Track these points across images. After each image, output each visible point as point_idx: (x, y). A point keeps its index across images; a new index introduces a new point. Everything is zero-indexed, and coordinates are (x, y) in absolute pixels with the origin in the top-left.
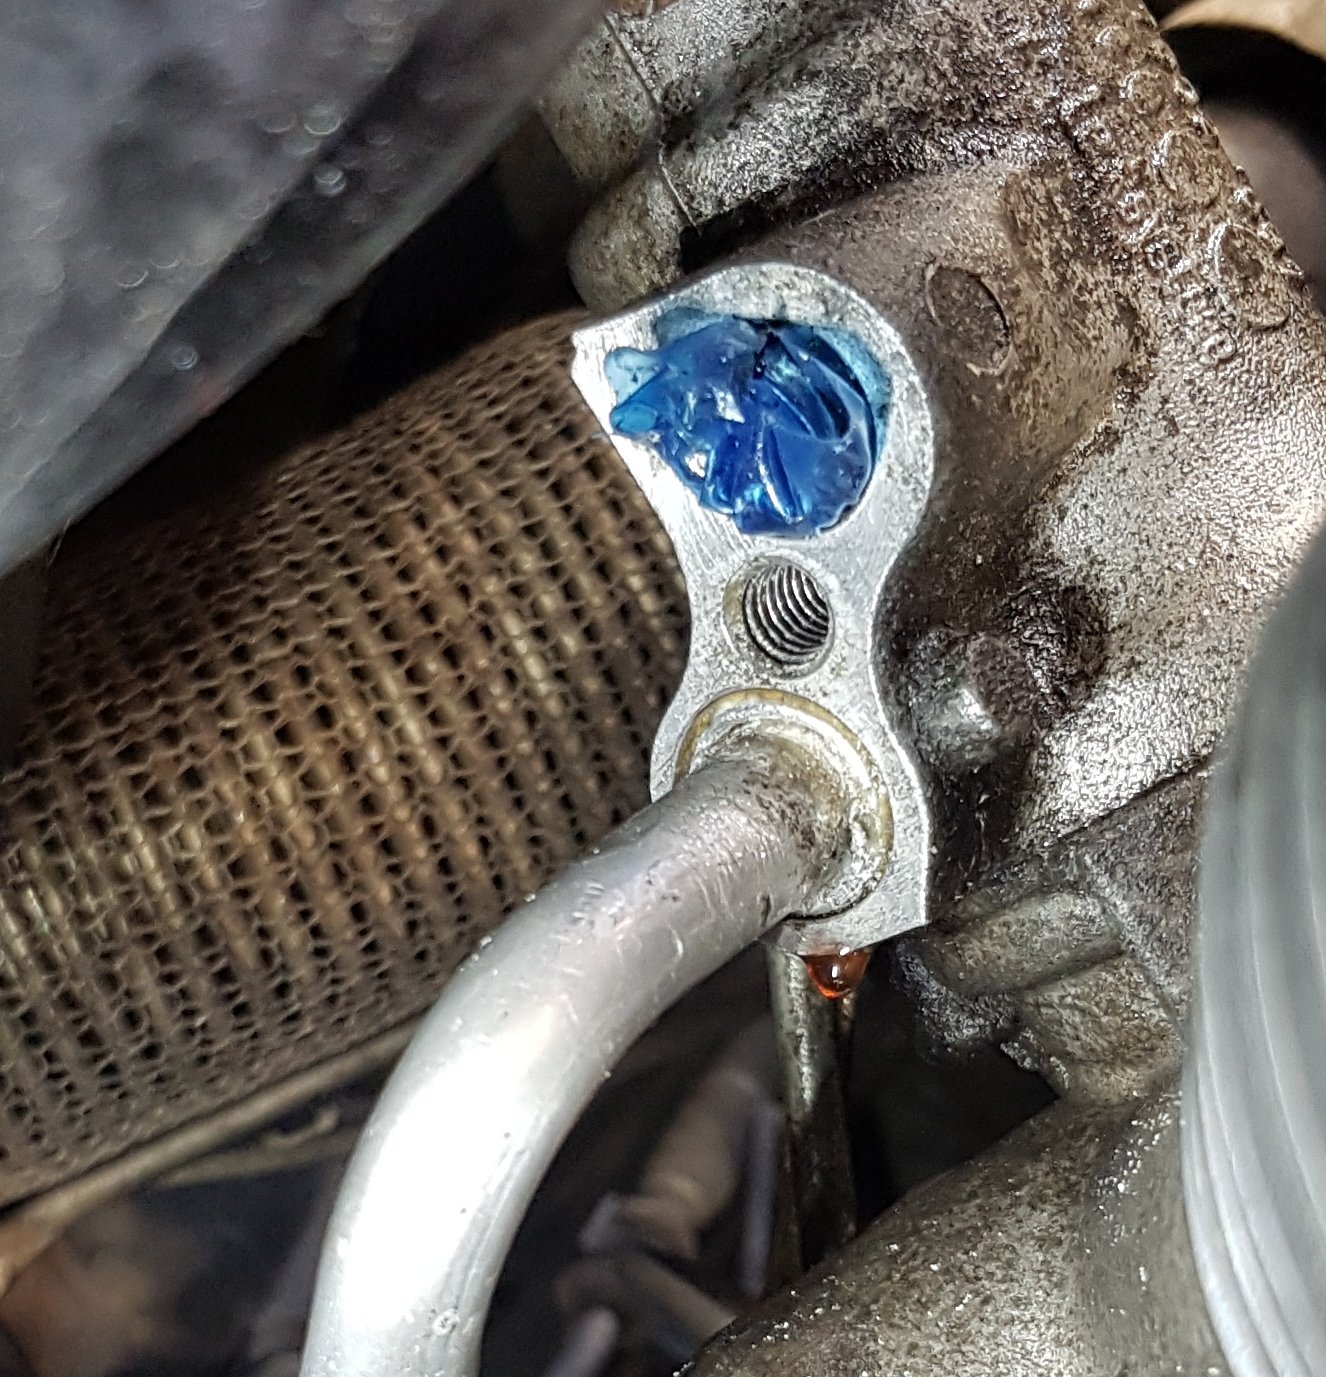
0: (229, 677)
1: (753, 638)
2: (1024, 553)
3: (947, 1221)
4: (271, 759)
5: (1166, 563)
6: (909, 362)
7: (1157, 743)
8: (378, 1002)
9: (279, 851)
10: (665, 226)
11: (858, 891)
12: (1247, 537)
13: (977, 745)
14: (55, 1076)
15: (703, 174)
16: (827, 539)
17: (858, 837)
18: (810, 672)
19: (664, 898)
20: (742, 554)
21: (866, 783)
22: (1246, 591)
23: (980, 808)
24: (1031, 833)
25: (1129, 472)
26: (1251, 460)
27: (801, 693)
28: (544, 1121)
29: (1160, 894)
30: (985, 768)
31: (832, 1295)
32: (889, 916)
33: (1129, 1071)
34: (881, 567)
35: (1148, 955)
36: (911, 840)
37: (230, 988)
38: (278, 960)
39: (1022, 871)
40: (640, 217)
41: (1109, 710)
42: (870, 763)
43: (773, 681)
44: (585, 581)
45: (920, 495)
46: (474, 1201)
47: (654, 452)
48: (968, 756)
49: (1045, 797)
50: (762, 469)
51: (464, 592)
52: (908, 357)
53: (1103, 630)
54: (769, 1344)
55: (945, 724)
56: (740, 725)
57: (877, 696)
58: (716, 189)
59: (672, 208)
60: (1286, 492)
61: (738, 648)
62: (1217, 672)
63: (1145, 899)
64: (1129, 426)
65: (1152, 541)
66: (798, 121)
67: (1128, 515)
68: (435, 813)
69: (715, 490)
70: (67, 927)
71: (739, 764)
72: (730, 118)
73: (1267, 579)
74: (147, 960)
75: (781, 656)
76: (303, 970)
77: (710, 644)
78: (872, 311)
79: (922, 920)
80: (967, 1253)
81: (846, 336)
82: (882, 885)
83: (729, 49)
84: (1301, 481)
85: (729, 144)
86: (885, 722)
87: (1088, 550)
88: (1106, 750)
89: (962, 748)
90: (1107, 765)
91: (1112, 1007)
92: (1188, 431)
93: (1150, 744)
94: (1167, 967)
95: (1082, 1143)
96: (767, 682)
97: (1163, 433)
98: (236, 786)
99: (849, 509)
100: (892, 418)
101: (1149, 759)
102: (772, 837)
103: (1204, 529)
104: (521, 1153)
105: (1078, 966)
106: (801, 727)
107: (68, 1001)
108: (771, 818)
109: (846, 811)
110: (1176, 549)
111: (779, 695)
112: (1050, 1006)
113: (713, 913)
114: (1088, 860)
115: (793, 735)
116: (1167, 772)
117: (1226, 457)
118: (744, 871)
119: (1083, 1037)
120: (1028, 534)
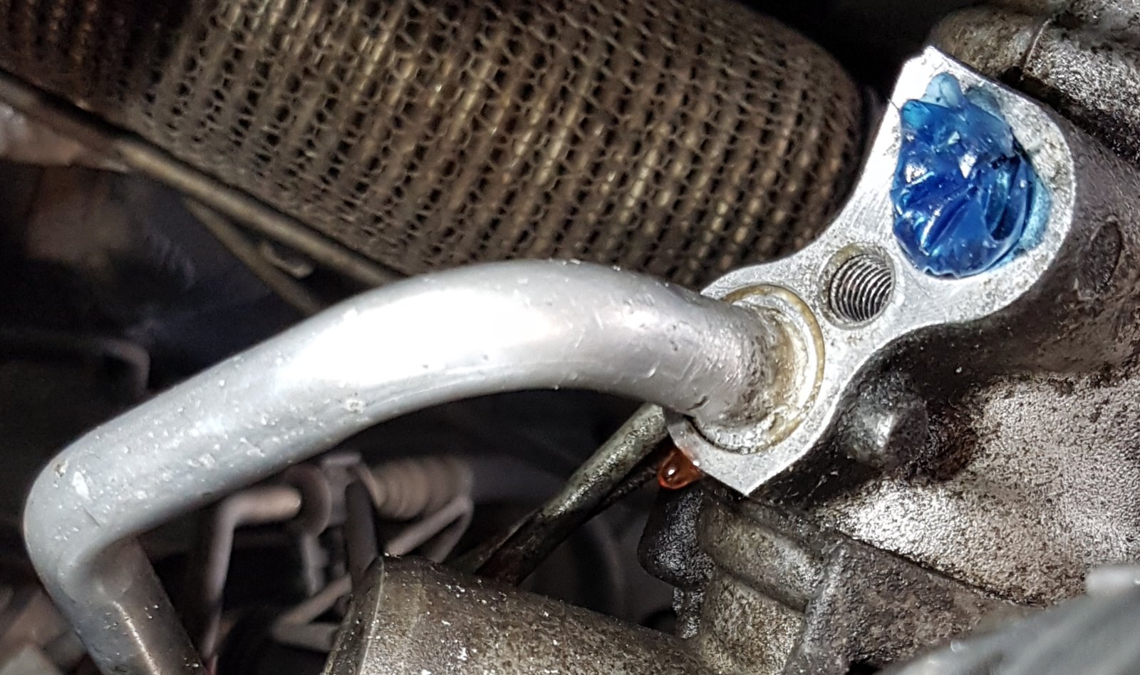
0: (509, 21)
1: (832, 281)
2: (975, 392)
3: (582, 630)
4: (483, 81)
5: (1022, 470)
6: (1059, 245)
7: (926, 540)
8: (394, 246)
9: (436, 123)
10: (1009, 55)
11: (736, 446)
12: (1066, 501)
13: (866, 446)
14: (219, 95)
15: (1055, 54)
16: (922, 277)
17: (766, 424)
18: (839, 326)
19: (672, 343)
20: (878, 237)
21: (800, 404)
22: (1039, 523)
23: (828, 475)
24: (827, 514)
25: (1056, 413)
26: (1105, 471)
27: (823, 330)
28: (507, 373)
29: (852, 603)
30: (854, 461)
31: (497, 602)
32: (735, 473)
33: (730, 660)
34: (928, 319)
35: (815, 622)
36: (787, 452)
37: (341, 157)
38: (377, 171)
39: (802, 524)
40: (1004, 37)
41: (926, 502)
42: (813, 398)
43: (818, 310)
44: (704, 180)
45: (987, 309)
46: (436, 368)
47: (899, 144)
48: (855, 447)
49: (852, 505)
50: (937, 213)
51: (649, 118)
52: (1061, 243)
53: (964, 466)
54: (446, 589)
55: (864, 421)
56: (779, 312)
57: (854, 373)
58: (1053, 67)
59: (1023, 51)
60: (1102, 503)
61: (821, 277)
62: (986, 542)
63: (844, 597)
64: (1081, 393)
65: (1028, 454)
66: (1123, 84)
67: (1033, 431)
68: (520, 195)
69: (905, 194)
70: (306, 36)
71: (762, 327)
72: (1098, 44)
73: (1053, 528)
74: (323, 96)
75: (834, 304)
76: (382, 190)
77: (811, 260)
78: (1072, 203)
79: (746, 491)
80: (576, 653)
81: (1047, 199)
82: (749, 456)
83: (1132, 16)
84: (1113, 507)
85: (1083, 55)
86: (842, 389)
87: (999, 425)
88: (903, 517)
89: (858, 440)
90: (895, 524)
91: (759, 626)
92: (1098, 427)
93: (923, 537)
94: (816, 637)
95: (674, 665)
96: (814, 307)
97: (1088, 415)
98: (453, 72)
99: (948, 276)
100: (1020, 260)
101: (914, 542)
102: (740, 376)
103: (1053, 476)
104: (480, 373)
105: (769, 591)
106: (804, 345)
107: (265, 69)
108: (748, 368)
109: (776, 406)
110: (1033, 469)
111: (812, 320)
112: (732, 595)
113: (681, 377)
114: (842, 552)
115: (797, 344)
116: (914, 556)
117: (1099, 457)
118: (713, 375)
119: (729, 624)
120: (986, 385)
